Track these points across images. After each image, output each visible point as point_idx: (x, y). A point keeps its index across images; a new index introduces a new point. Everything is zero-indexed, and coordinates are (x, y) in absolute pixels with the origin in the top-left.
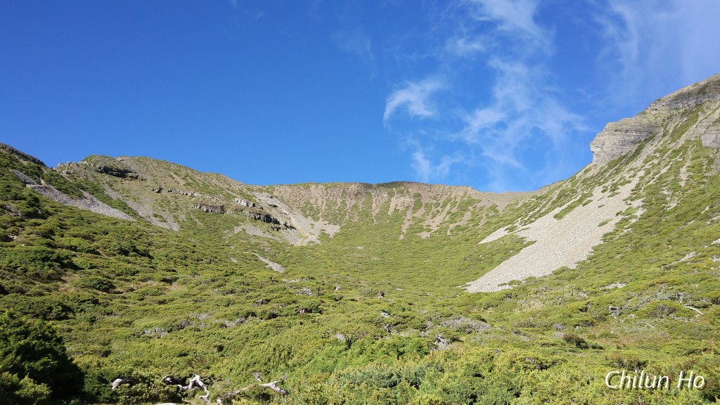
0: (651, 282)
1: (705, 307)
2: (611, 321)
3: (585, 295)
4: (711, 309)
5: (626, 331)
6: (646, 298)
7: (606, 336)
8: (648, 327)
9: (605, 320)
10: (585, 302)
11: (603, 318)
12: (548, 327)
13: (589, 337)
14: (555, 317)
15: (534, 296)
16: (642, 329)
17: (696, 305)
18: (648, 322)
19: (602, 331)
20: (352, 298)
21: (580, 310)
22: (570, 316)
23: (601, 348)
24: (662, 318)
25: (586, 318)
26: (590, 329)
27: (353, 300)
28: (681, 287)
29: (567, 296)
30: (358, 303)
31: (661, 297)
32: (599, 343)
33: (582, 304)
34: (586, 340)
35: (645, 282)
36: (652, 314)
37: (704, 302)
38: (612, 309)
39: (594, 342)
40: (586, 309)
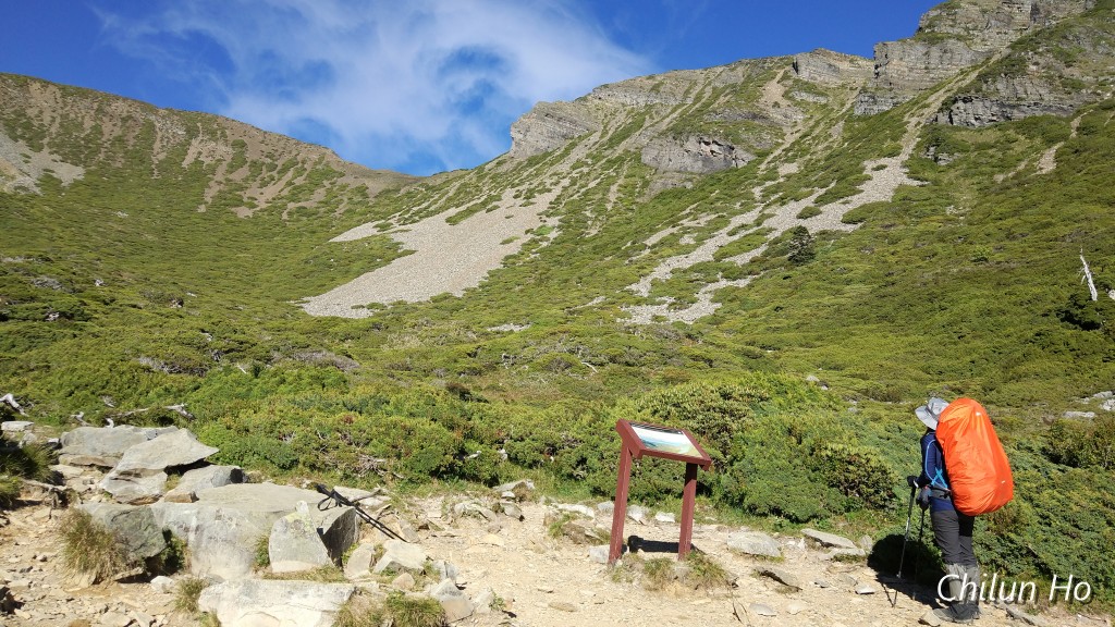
0: (552, 330)
1: (602, 365)
2: (501, 371)
3: (474, 336)
4: (607, 368)
5: (516, 385)
6: (543, 348)
7: (493, 388)
8: (540, 382)
9: (495, 369)
10: (476, 346)
11: (493, 367)
12: (427, 373)
13: (475, 388)
14: (437, 360)
15: (410, 330)
16: (533, 384)
17: (593, 361)
18: (541, 376)
19: (490, 382)
20: (132, 302)
21: (469, 355)
22: (456, 361)
23: (486, 401)
24: (556, 372)
25: (474, 365)
26: (475, 378)
27: (134, 306)
28: (582, 339)
29: (453, 334)
30: (144, 312)
31: (560, 348)
32: (485, 396)
33: (471, 348)
34: (472, 392)
35: (546, 329)
36: (547, 368)
37: (602, 359)
38: (505, 357)
39: (480, 394)
40: (475, 354)
